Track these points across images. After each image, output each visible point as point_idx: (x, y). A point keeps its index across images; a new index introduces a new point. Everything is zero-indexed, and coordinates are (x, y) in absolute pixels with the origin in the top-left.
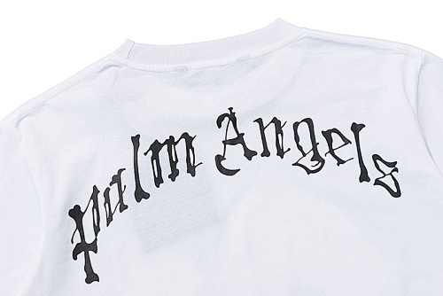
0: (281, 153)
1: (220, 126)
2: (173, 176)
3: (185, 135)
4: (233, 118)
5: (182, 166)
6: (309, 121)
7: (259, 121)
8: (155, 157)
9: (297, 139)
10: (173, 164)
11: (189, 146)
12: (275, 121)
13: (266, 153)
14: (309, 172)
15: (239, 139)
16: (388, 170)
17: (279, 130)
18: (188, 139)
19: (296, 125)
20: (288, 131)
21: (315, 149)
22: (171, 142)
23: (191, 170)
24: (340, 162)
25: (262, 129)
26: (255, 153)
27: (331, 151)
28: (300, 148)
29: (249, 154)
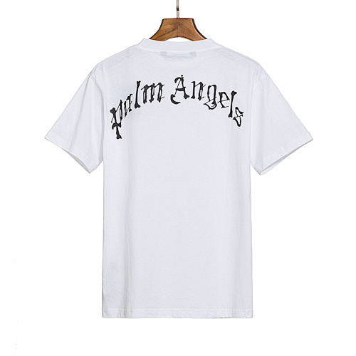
0: (200, 98)
1: (176, 82)
2: (151, 101)
3: (160, 84)
4: (182, 79)
5: (155, 97)
6: (215, 86)
7: (194, 82)
8: (145, 91)
9: (208, 93)
10: (152, 96)
11: (160, 89)
12: (201, 83)
13: (193, 97)
14: (210, 108)
15: (183, 89)
16: (239, 114)
17: (201, 88)
18: (161, 86)
19: (209, 87)
20: (205, 89)
21: (214, 99)
22: (153, 86)
23: (159, 99)
24: (223, 107)
25: (194, 86)
26: (189, 96)
27: (221, 101)
28: (209, 97)
29: (186, 96)
